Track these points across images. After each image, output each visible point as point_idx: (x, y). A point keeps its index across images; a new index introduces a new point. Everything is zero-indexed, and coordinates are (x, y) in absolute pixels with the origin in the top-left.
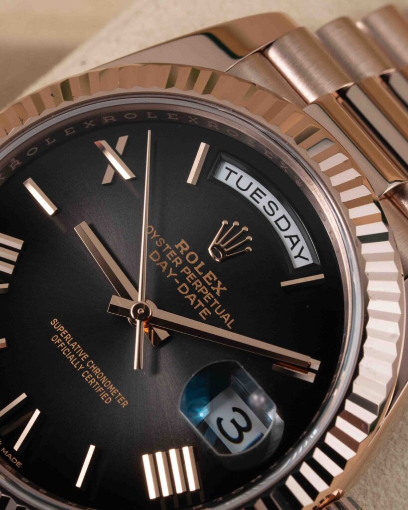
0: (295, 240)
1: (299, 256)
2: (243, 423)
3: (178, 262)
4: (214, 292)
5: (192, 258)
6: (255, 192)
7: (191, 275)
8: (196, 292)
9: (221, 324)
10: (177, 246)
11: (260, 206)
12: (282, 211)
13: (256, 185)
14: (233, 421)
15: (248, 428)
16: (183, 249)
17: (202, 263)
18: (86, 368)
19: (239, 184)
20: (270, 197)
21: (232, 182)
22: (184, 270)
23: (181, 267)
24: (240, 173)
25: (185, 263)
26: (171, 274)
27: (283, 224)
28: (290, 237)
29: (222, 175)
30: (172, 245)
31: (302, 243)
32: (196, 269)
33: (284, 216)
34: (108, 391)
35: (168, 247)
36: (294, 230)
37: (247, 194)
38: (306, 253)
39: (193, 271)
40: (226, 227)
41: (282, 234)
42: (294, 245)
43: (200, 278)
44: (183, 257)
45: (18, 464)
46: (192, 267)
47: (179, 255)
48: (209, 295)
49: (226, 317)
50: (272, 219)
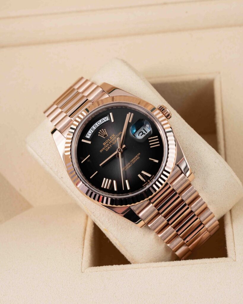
0: (102, 121)
1: (106, 119)
2: (141, 133)
3: (108, 145)
4: (114, 136)
5: (107, 142)
6: (92, 130)
7: (111, 142)
8: (114, 140)
9: (121, 134)
10: (104, 145)
11: (95, 129)
12: (96, 124)
13: (90, 130)
14: (141, 135)
15: (142, 132)
16: (105, 144)
17: (108, 139)
18: (132, 163)
19: (90, 133)
20: (93, 127)
21: (90, 135)
22: (110, 143)
23: (109, 144)
24: (88, 133)
25: (108, 143)
26: (111, 146)
27: (99, 123)
28: (102, 122)
29: (88, 137)
30: (104, 146)
31: (103, 119)
32: (109, 140)
33: (97, 123)
34: (137, 158)
35: (105, 147)
36: (100, 121)
37: (93, 131)
38: (105, 118)
39: (110, 141)
40: (100, 135)
41: (101, 123)
42: (103, 121)
43: (111, 140)
44: (107, 144)
45: (153, 176)
46: (109, 142)
47: (106, 144)
48: (115, 138)
49: (120, 133)
50: (98, 126)
